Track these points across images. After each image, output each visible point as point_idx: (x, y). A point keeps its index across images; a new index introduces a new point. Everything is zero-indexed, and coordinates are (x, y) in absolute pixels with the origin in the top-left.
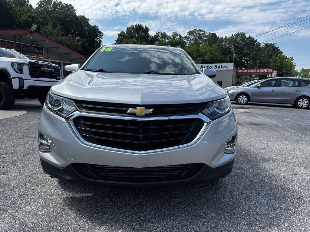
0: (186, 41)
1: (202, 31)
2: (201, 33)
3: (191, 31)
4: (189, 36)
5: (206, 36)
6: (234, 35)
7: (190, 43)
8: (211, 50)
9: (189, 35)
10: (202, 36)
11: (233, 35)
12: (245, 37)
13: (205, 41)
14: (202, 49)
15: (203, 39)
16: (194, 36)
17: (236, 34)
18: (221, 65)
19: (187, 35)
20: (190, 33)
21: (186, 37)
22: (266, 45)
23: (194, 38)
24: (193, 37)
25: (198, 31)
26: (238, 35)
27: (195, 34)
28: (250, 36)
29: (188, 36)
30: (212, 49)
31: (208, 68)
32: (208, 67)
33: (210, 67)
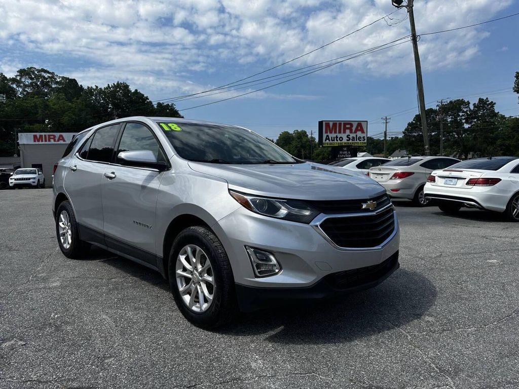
0: (14, 86)
1: (48, 72)
2: (46, 75)
3: (24, 70)
4: (20, 79)
5: (57, 83)
6: (111, 86)
7: (24, 90)
8: (72, 108)
9: (21, 76)
10: (49, 82)
11: (108, 84)
12: (129, 91)
13: (57, 90)
14: (54, 105)
15: (51, 87)
16: (32, 79)
17: (114, 84)
19: (16, 76)
20: (22, 72)
21: (14, 80)
23: (31, 83)
24: (30, 81)
25: (39, 71)
27: (33, 77)
28: (136, 90)
29: (18, 78)
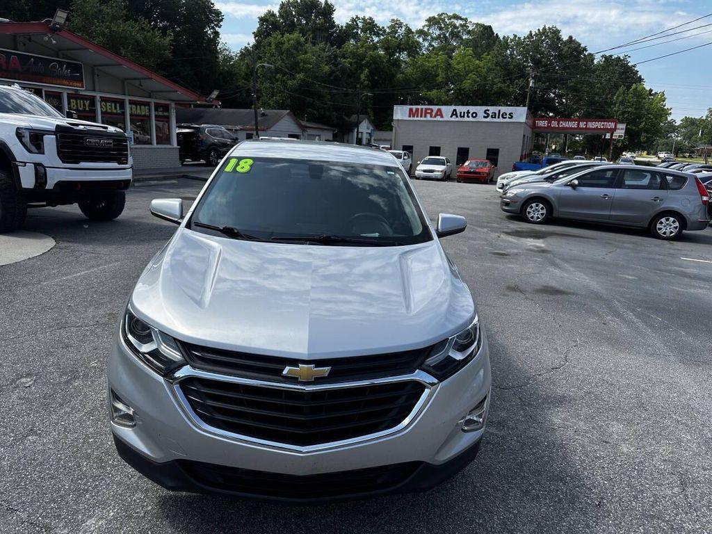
0: (421, 40)
1: (461, 19)
2: (458, 23)
3: (434, 18)
4: (428, 30)
5: (469, 32)
6: (533, 33)
7: (430, 45)
8: (479, 67)
9: (429, 26)
10: (459, 32)
11: (531, 32)
12: (559, 39)
13: (466, 44)
14: (459, 63)
15: (462, 39)
16: (441, 29)
17: (539, 30)
18: (499, 111)
19: (424, 27)
20: (432, 21)
21: (421, 32)
22: (608, 59)
23: (439, 35)
24: (438, 32)
25: (450, 18)
26: (544, 32)
27: (443, 26)
28: (571, 37)
29: (426, 29)
30: (482, 65)
31: (468, 117)
32: (468, 112)
33: (472, 114)
